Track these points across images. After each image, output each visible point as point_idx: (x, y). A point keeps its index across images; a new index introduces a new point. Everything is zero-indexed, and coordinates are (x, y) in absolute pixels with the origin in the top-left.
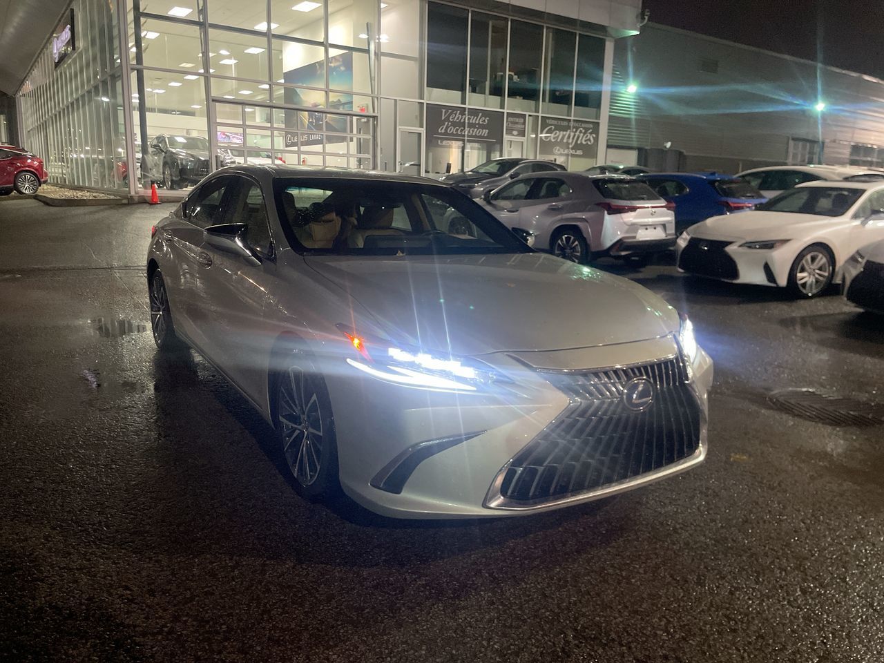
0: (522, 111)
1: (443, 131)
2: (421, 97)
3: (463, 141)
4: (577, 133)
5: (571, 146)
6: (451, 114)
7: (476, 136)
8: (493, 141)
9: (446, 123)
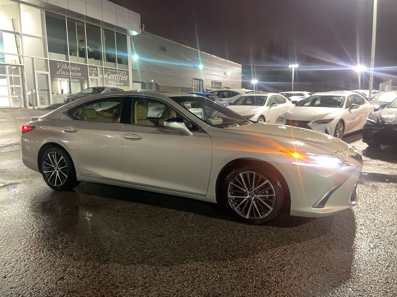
0: (95, 65)
1: (59, 73)
2: (46, 56)
3: (70, 78)
4: (120, 76)
5: (118, 81)
6: (62, 65)
7: (75, 76)
8: (84, 78)
9: (60, 70)
